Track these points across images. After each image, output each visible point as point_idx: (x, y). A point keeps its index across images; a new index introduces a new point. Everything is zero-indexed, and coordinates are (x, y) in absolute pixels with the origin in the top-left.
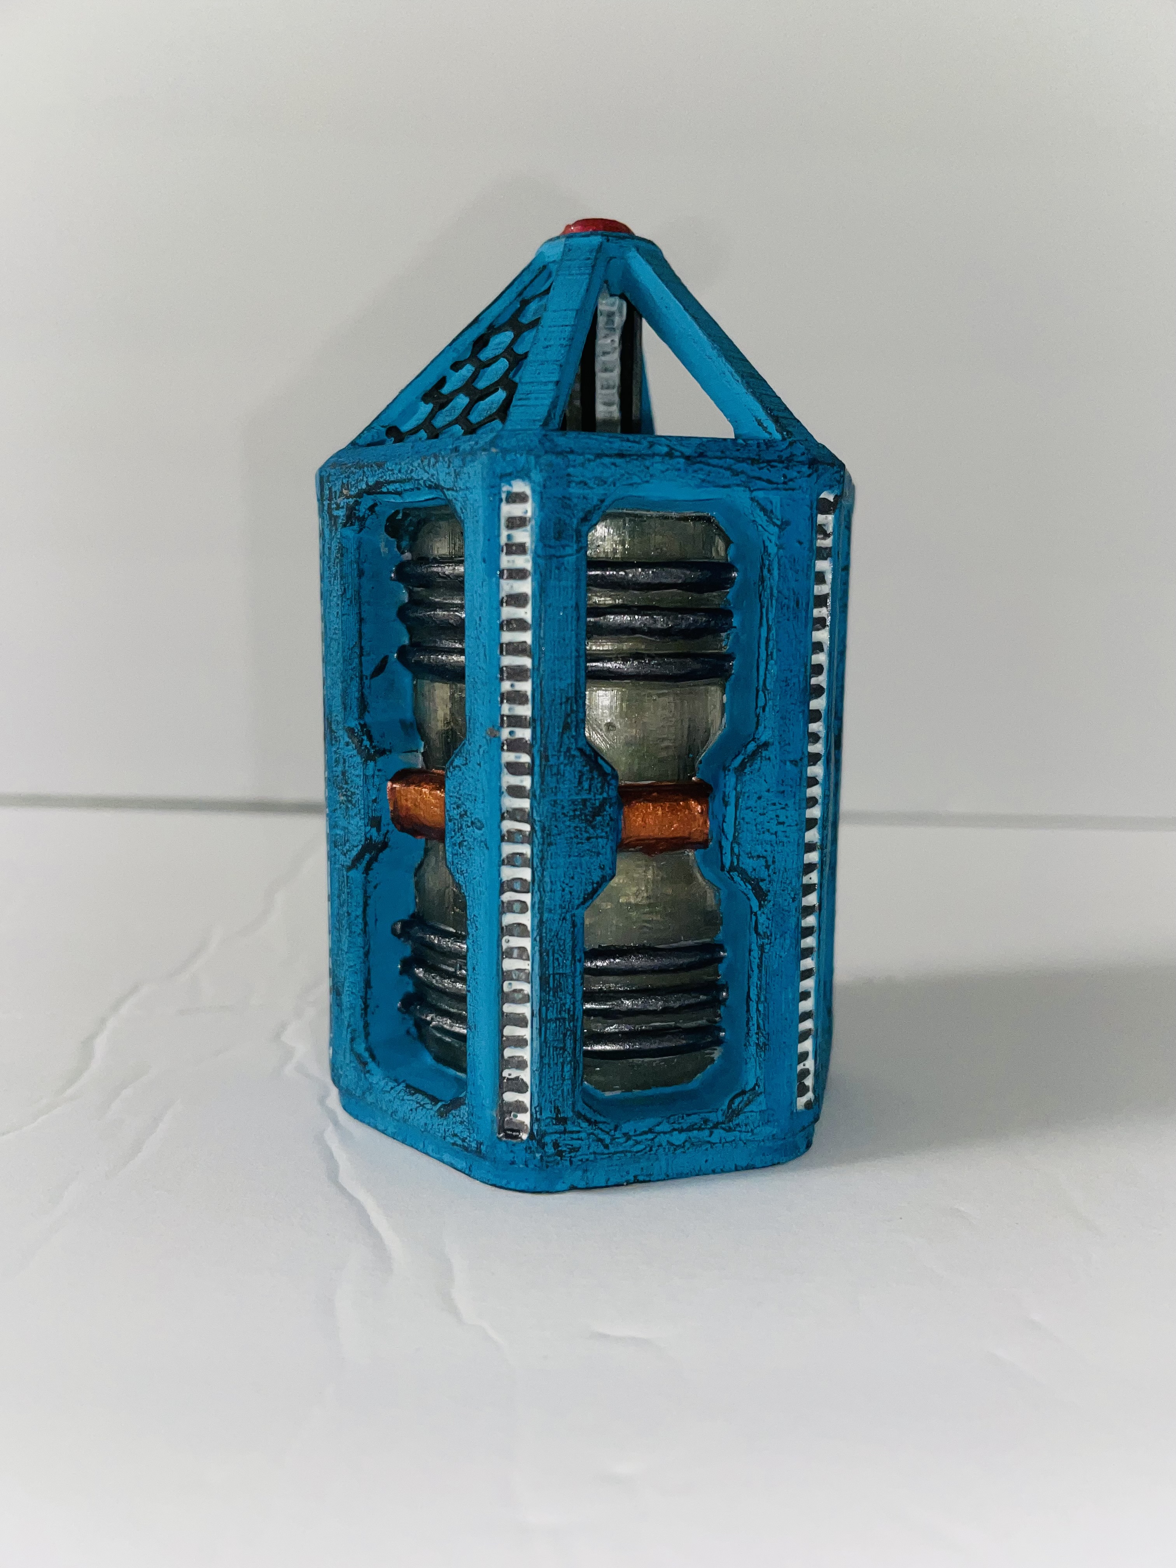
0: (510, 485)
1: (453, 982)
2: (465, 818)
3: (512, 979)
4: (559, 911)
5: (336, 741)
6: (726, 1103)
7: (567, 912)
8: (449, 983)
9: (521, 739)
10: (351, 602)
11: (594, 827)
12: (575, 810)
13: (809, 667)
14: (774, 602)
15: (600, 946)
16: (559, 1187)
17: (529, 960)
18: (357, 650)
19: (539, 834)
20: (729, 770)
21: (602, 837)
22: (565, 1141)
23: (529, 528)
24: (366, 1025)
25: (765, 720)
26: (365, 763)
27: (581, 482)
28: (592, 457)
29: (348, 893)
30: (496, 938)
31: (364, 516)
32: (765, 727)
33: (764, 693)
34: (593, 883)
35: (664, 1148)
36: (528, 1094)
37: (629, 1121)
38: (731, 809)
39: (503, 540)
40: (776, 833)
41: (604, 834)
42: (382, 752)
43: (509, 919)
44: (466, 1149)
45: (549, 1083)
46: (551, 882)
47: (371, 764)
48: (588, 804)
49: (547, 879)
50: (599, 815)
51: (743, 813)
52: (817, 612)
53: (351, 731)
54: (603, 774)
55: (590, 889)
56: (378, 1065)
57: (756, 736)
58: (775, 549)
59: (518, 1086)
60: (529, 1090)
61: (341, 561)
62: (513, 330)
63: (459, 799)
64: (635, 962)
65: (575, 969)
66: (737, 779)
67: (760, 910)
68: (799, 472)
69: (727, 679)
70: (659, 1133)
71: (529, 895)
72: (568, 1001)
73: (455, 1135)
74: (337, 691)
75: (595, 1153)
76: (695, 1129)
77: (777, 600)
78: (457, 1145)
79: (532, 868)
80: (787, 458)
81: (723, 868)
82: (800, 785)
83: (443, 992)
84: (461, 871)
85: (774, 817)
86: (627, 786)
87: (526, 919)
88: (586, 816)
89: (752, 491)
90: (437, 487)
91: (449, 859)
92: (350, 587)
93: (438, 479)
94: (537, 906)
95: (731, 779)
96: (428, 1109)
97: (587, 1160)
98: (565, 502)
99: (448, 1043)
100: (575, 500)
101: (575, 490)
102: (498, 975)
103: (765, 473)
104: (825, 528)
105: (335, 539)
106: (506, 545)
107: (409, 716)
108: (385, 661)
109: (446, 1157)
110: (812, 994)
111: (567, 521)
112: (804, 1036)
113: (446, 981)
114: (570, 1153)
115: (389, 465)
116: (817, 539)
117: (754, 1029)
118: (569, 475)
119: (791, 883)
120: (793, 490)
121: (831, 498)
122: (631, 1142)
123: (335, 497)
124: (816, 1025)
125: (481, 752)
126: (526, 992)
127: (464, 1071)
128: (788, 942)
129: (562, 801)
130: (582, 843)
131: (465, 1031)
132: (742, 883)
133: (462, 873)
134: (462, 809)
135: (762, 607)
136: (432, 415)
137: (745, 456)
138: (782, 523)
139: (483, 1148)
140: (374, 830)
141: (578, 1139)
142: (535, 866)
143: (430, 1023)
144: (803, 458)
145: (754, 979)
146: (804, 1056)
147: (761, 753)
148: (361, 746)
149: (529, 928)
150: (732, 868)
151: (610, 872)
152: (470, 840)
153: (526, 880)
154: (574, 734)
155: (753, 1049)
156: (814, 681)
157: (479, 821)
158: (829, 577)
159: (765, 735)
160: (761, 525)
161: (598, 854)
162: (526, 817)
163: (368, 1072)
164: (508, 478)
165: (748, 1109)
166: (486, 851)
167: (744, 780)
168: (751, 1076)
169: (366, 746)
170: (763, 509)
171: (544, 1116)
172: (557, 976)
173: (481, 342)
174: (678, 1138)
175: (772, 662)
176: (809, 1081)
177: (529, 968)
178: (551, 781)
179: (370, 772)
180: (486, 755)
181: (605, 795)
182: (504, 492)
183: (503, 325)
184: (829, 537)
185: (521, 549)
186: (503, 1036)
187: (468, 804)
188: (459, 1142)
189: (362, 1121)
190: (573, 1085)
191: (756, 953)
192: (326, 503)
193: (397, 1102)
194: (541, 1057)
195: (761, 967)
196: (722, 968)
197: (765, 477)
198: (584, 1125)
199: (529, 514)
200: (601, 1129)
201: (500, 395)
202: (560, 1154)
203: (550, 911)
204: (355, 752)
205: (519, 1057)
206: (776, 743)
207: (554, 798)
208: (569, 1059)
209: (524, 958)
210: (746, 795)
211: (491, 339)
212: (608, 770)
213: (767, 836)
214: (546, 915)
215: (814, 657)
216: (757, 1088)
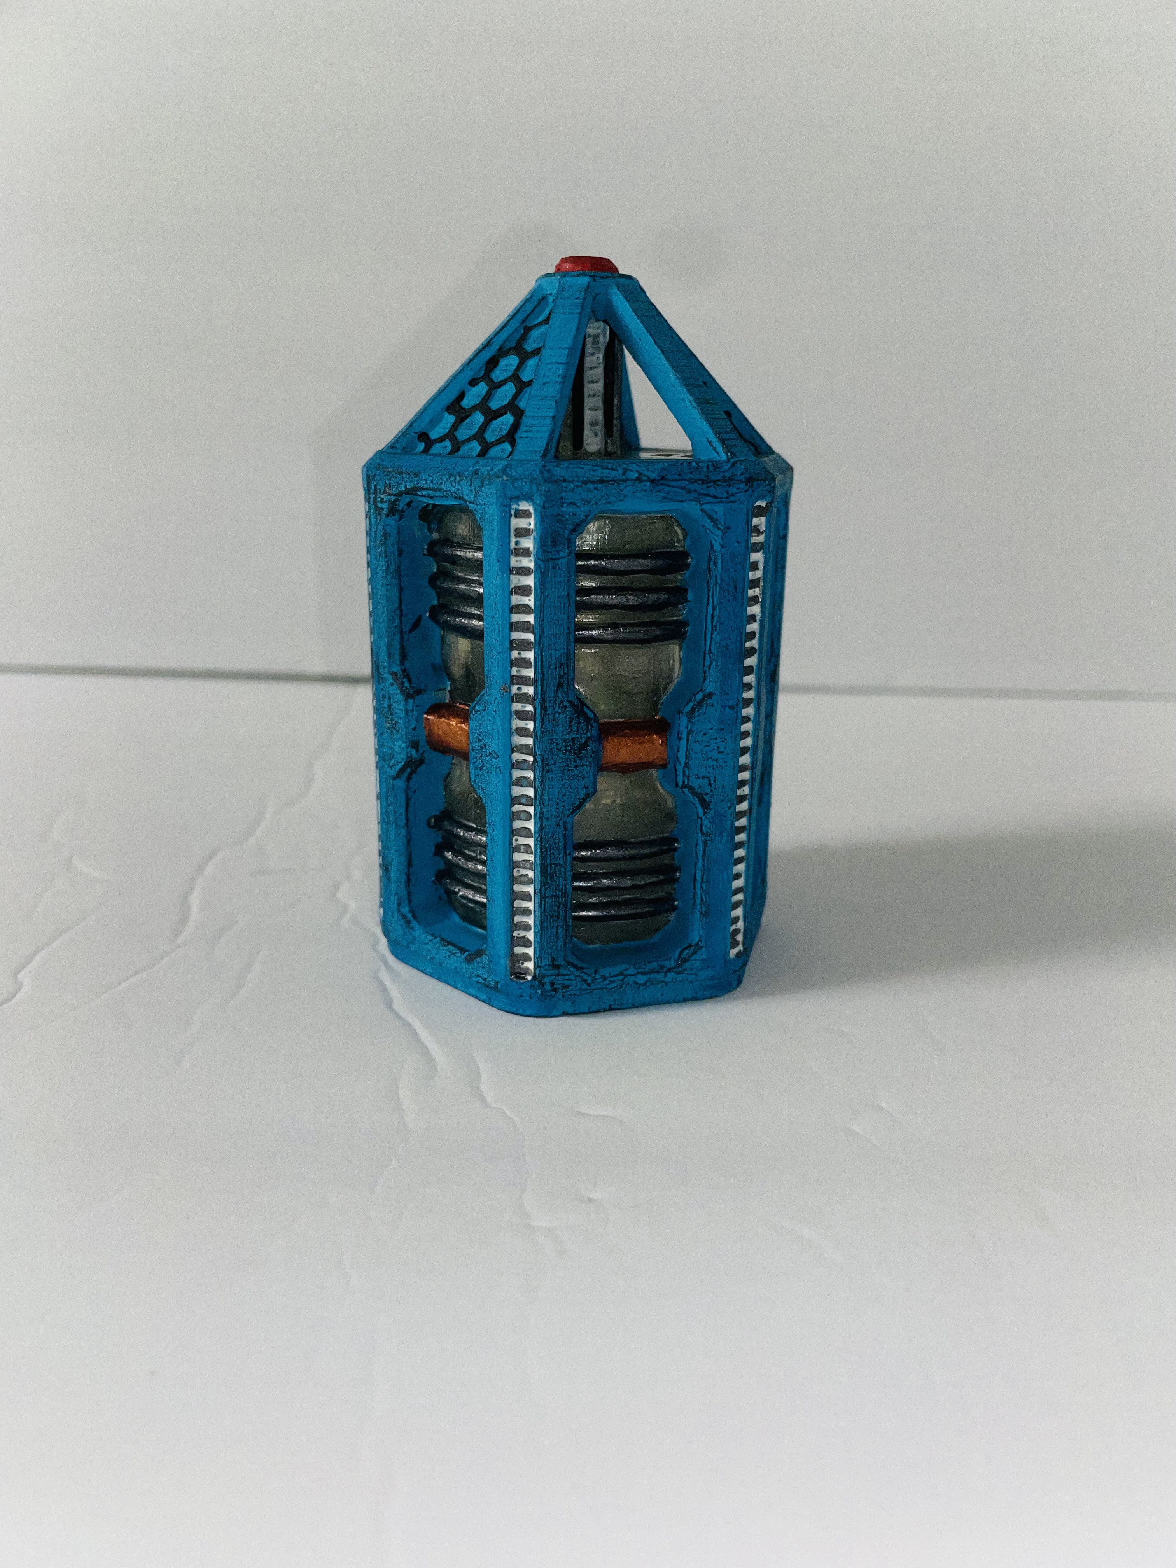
0: (518, 504)
1: (475, 864)
2: (485, 750)
3: (520, 867)
4: (555, 819)
5: (383, 681)
6: (678, 953)
7: (561, 819)
8: (471, 865)
9: (526, 694)
10: (393, 575)
11: (580, 758)
12: (566, 747)
13: (744, 635)
14: (718, 588)
15: (585, 840)
16: (554, 1013)
17: (532, 854)
18: (398, 612)
19: (540, 764)
20: (682, 714)
21: (586, 765)
22: (559, 981)
23: (532, 537)
24: (409, 894)
25: (710, 676)
26: (406, 700)
27: (571, 503)
28: (580, 484)
29: (394, 797)
30: (508, 838)
31: (402, 509)
32: (710, 682)
33: (710, 655)
34: (579, 799)
35: (631, 986)
36: (532, 948)
37: (605, 967)
38: (683, 743)
39: (513, 545)
40: (717, 760)
41: (588, 763)
42: (419, 692)
43: (517, 824)
44: (487, 986)
45: (547, 940)
46: (549, 798)
47: (411, 701)
48: (576, 741)
49: (546, 796)
50: (584, 750)
51: (693, 746)
52: (751, 593)
53: (394, 674)
54: (588, 720)
55: (577, 803)
56: (419, 923)
57: (703, 688)
58: (720, 547)
59: (526, 943)
60: (533, 945)
61: (385, 543)
62: (519, 355)
63: (480, 735)
64: (610, 852)
65: (566, 860)
66: (688, 721)
67: (704, 815)
68: (738, 489)
69: (683, 639)
70: (627, 975)
71: (533, 807)
72: (561, 883)
73: (478, 976)
74: (384, 643)
75: (580, 989)
76: (654, 972)
77: (720, 586)
78: (480, 983)
79: (535, 788)
80: (729, 478)
81: (677, 785)
82: (736, 724)
83: (467, 871)
84: (482, 788)
85: (716, 748)
86: (606, 723)
87: (530, 825)
88: (574, 750)
89: (701, 505)
90: (461, 498)
91: (473, 778)
92: (393, 563)
93: (462, 493)
94: (538, 816)
95: (684, 720)
96: (458, 957)
97: (575, 994)
98: (559, 519)
99: (472, 908)
100: (567, 517)
101: (567, 510)
102: (510, 864)
103: (712, 491)
104: (759, 528)
105: (380, 526)
106: (515, 549)
107: (438, 660)
108: (419, 619)
109: (472, 991)
110: (743, 875)
111: (561, 533)
112: (736, 905)
113: (470, 863)
114: (562, 989)
115: (423, 476)
116: (752, 536)
117: (698, 902)
118: (562, 498)
119: (728, 795)
120: (734, 502)
121: (764, 504)
122: (607, 982)
123: (380, 493)
124: (745, 897)
125: (497, 702)
126: (530, 876)
127: (484, 927)
128: (725, 838)
129: (557, 740)
130: (572, 770)
131: (485, 901)
132: (691, 796)
133: (482, 789)
134: (482, 743)
135: (709, 591)
136: (455, 427)
137: (698, 477)
138: (725, 528)
139: (499, 986)
140: (414, 751)
141: (568, 980)
142: (537, 787)
143: (457, 893)
144: (742, 477)
145: (700, 865)
146: (737, 919)
147: (707, 700)
148: (403, 686)
149: (533, 831)
150: (684, 786)
151: (591, 790)
152: (488, 766)
153: (530, 797)
154: (566, 690)
155: (697, 915)
156: (748, 644)
157: (495, 753)
158: (761, 566)
159: (710, 687)
160: (709, 529)
161: (583, 778)
162: (530, 751)
163: (412, 928)
164: (517, 500)
165: (693, 958)
166: (501, 775)
167: (693, 721)
168: (695, 935)
169: (406, 687)
170: (710, 517)
171: (543, 964)
172: (553, 866)
173: (492, 363)
174: (641, 979)
175: (715, 633)
176: (740, 938)
177: (532, 859)
178: (549, 726)
179: (410, 707)
180: (500, 706)
181: (589, 735)
182: (513, 509)
183: (510, 349)
184: (762, 534)
185: (526, 553)
186: (513, 907)
187: (486, 739)
188: (482, 981)
189: (407, 963)
190: (565, 943)
191: (701, 847)
192: (372, 496)
193: (434, 952)
194: (542, 922)
195: (705, 857)
196: (676, 855)
197: (711, 494)
198: (573, 970)
199: (532, 527)
200: (585, 973)
201: (508, 419)
202: (555, 990)
203: (548, 819)
204: (398, 691)
205: (526, 922)
206: (718, 693)
207: (551, 738)
208: (562, 924)
209: (529, 852)
210: (695, 732)
211: (501, 360)
212: (591, 715)
213: (710, 762)
214: (545, 822)
215: (749, 627)
216: (700, 943)
